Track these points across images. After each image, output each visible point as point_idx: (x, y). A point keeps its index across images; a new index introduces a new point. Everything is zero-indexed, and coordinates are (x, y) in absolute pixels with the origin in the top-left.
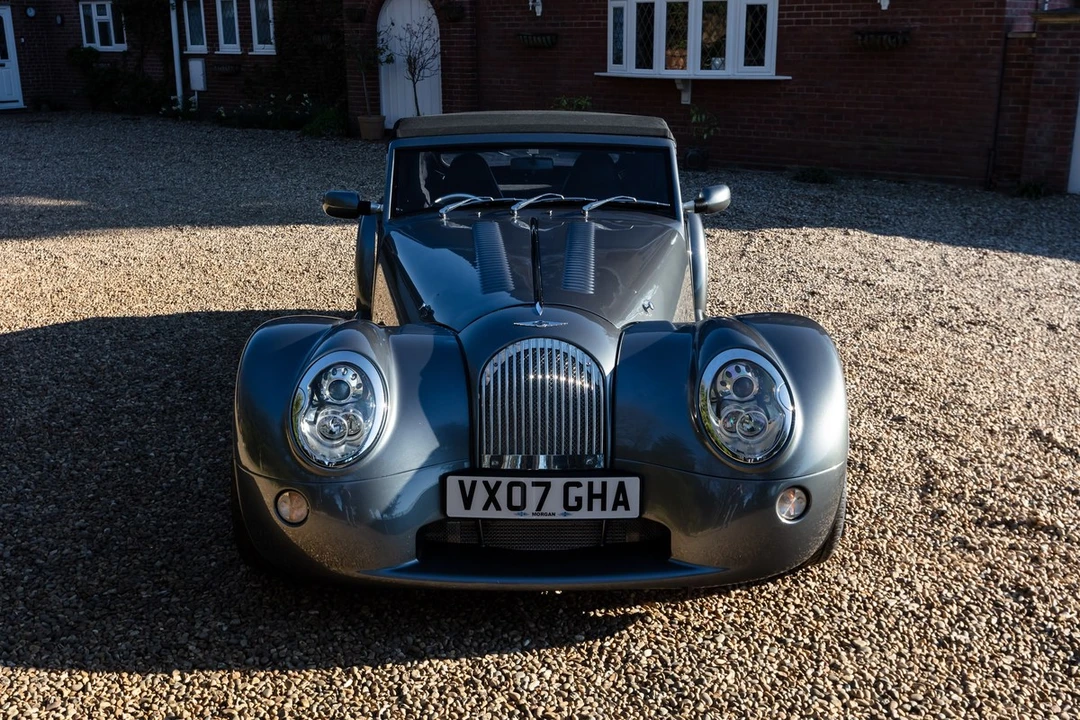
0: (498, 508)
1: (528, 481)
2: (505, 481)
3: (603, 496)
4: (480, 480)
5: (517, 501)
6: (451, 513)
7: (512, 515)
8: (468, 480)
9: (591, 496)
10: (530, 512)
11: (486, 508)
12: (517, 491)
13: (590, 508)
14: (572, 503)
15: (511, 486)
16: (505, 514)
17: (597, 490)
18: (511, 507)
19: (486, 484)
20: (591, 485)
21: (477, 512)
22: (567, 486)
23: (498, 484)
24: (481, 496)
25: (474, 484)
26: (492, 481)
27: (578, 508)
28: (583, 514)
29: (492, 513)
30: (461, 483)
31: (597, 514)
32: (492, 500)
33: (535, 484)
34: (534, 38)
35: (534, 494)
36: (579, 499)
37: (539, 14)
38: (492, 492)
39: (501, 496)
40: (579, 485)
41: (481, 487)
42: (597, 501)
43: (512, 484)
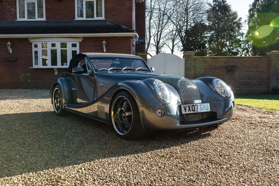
0: (191, 111)
1: (195, 105)
2: (191, 105)
3: (205, 107)
4: (187, 105)
5: (193, 109)
6: (183, 113)
8: (185, 105)
9: (204, 107)
10: (196, 111)
11: (189, 111)
12: (193, 107)
13: (204, 110)
16: (192, 112)
17: (204, 106)
18: (193, 111)
19: (188, 106)
20: (203, 105)
21: (187, 112)
22: (200, 105)
23: (190, 106)
24: (187, 109)
25: (186, 106)
26: (189, 105)
27: (202, 110)
29: (190, 112)
30: (184, 106)
32: (189, 109)
34: (10, 59)
35: (196, 107)
36: (202, 108)
37: (11, 53)
38: (189, 108)
39: (191, 108)
41: (187, 107)
42: (205, 108)
43: (192, 106)
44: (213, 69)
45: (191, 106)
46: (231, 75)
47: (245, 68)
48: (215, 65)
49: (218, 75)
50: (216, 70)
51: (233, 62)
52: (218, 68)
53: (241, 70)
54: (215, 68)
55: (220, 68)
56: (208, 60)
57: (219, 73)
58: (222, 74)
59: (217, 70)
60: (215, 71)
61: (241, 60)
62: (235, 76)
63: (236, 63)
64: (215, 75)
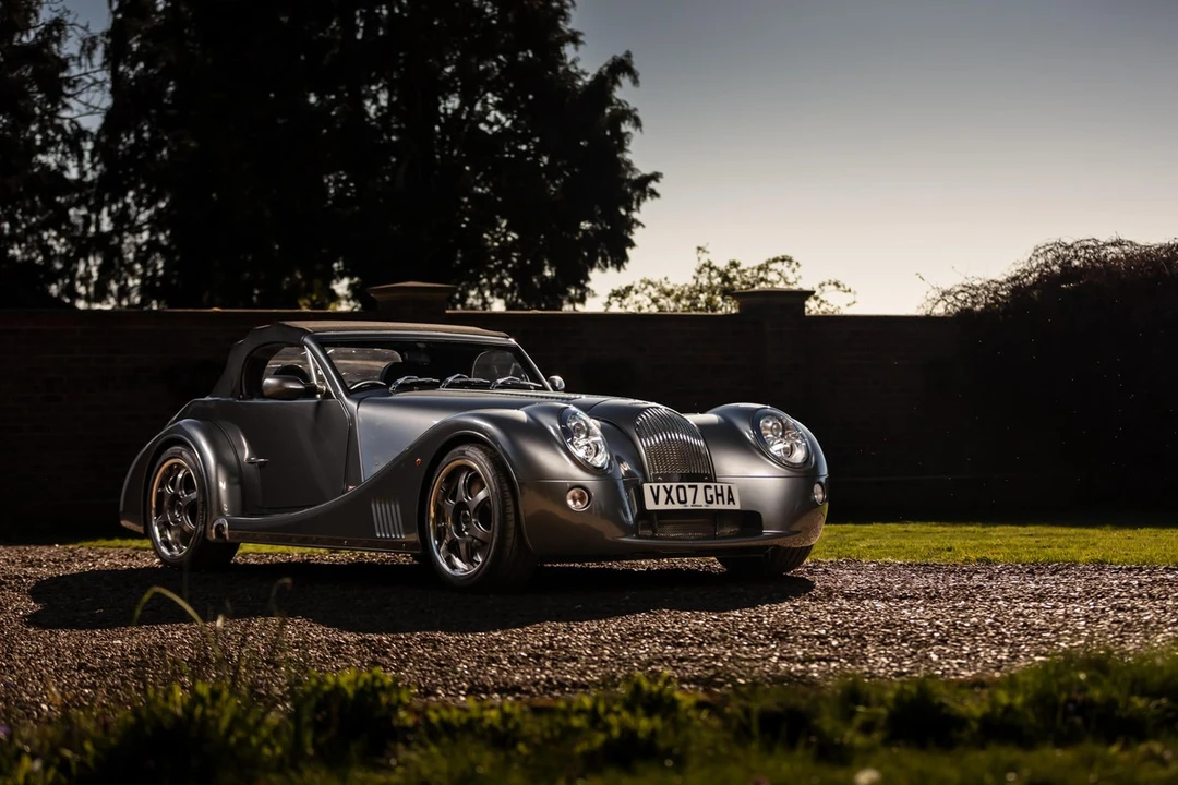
0: (673, 503)
1: (686, 485)
2: (675, 485)
3: (722, 495)
4: (661, 485)
5: (682, 499)
6: (648, 507)
7: (680, 507)
8: (655, 485)
9: (717, 495)
10: (689, 506)
11: (667, 503)
12: (681, 491)
13: (718, 502)
14: (709, 499)
15: (678, 487)
16: (678, 506)
17: (719, 492)
18: (680, 502)
19: (665, 487)
20: (716, 487)
21: (662, 506)
22: (706, 487)
23: (671, 487)
24: (663, 496)
25: (658, 487)
26: (668, 485)
27: (712, 502)
28: (714, 506)
29: (670, 506)
30: (651, 488)
31: (721, 506)
32: (669, 497)
33: (690, 487)
35: (690, 492)
36: (712, 496)
38: (669, 492)
39: (674, 494)
40: (710, 487)
41: (662, 490)
42: (720, 498)
45: (674, 490)
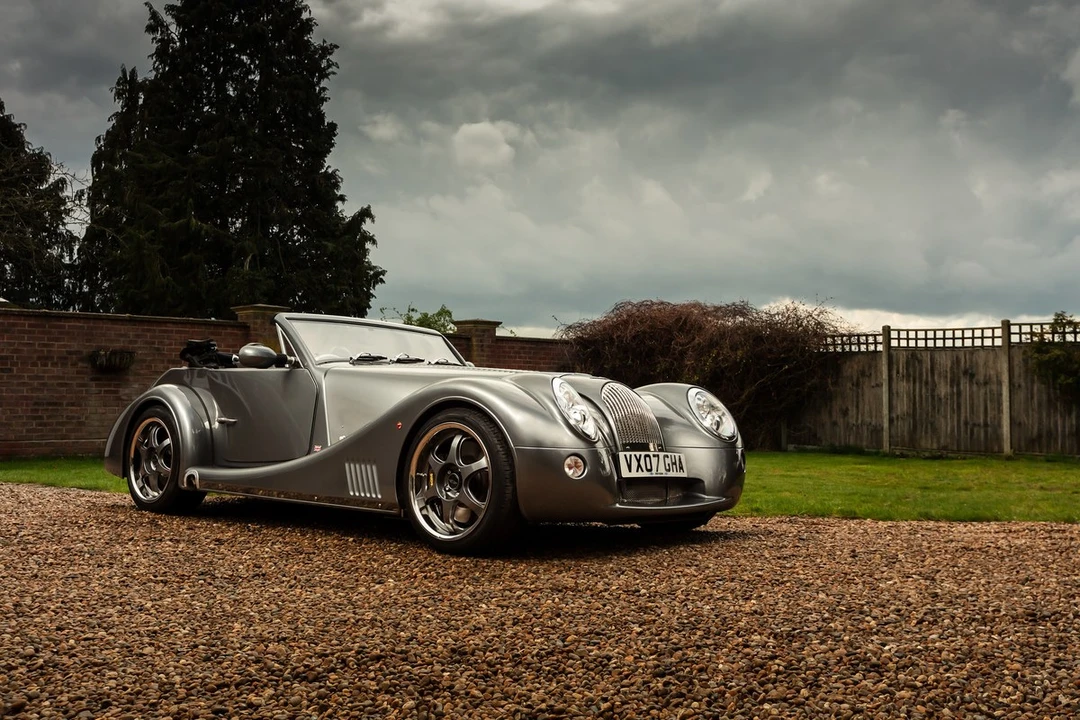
0: (642, 471)
4: (633, 453)
8: (628, 454)
11: (637, 471)
12: (647, 459)
16: (646, 474)
18: (647, 470)
23: (640, 456)
26: (638, 454)
29: (640, 474)
30: (626, 456)
32: (639, 466)
38: (639, 461)
39: (642, 463)
41: (633, 458)
43: (646, 456)
44: (39, 362)
45: (642, 458)
46: (110, 386)
47: (163, 362)
48: (45, 345)
49: (58, 384)
50: (49, 367)
51: (122, 335)
52: (60, 358)
53: (149, 367)
54: (47, 358)
55: (66, 358)
56: (14, 325)
57: (62, 378)
58: (74, 383)
59: (54, 364)
60: (45, 372)
61: (148, 330)
62: (127, 391)
63: (130, 342)
64: (44, 384)
